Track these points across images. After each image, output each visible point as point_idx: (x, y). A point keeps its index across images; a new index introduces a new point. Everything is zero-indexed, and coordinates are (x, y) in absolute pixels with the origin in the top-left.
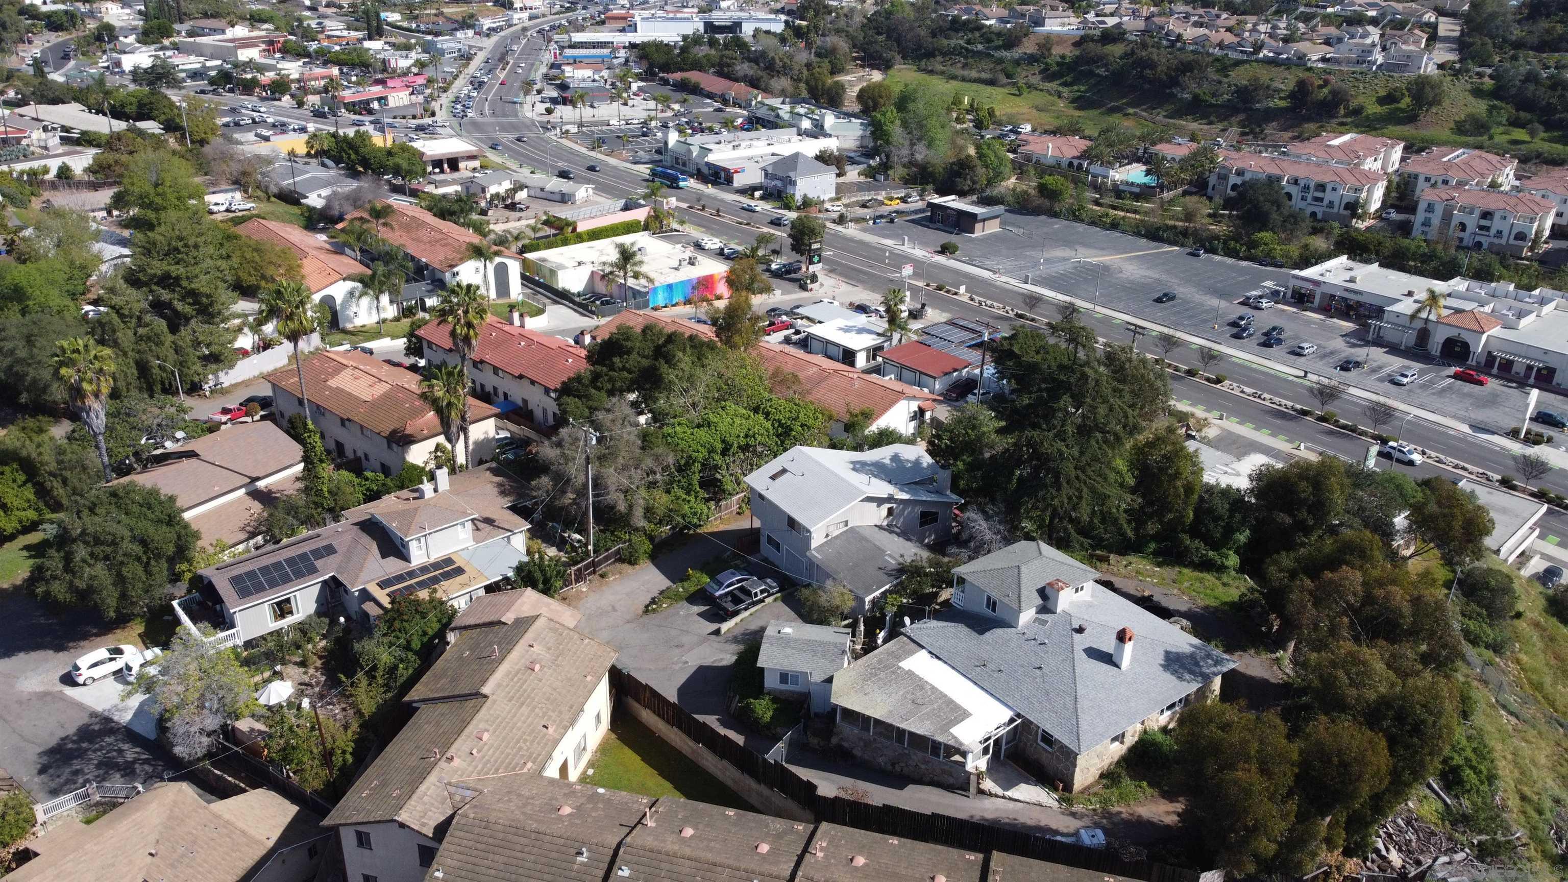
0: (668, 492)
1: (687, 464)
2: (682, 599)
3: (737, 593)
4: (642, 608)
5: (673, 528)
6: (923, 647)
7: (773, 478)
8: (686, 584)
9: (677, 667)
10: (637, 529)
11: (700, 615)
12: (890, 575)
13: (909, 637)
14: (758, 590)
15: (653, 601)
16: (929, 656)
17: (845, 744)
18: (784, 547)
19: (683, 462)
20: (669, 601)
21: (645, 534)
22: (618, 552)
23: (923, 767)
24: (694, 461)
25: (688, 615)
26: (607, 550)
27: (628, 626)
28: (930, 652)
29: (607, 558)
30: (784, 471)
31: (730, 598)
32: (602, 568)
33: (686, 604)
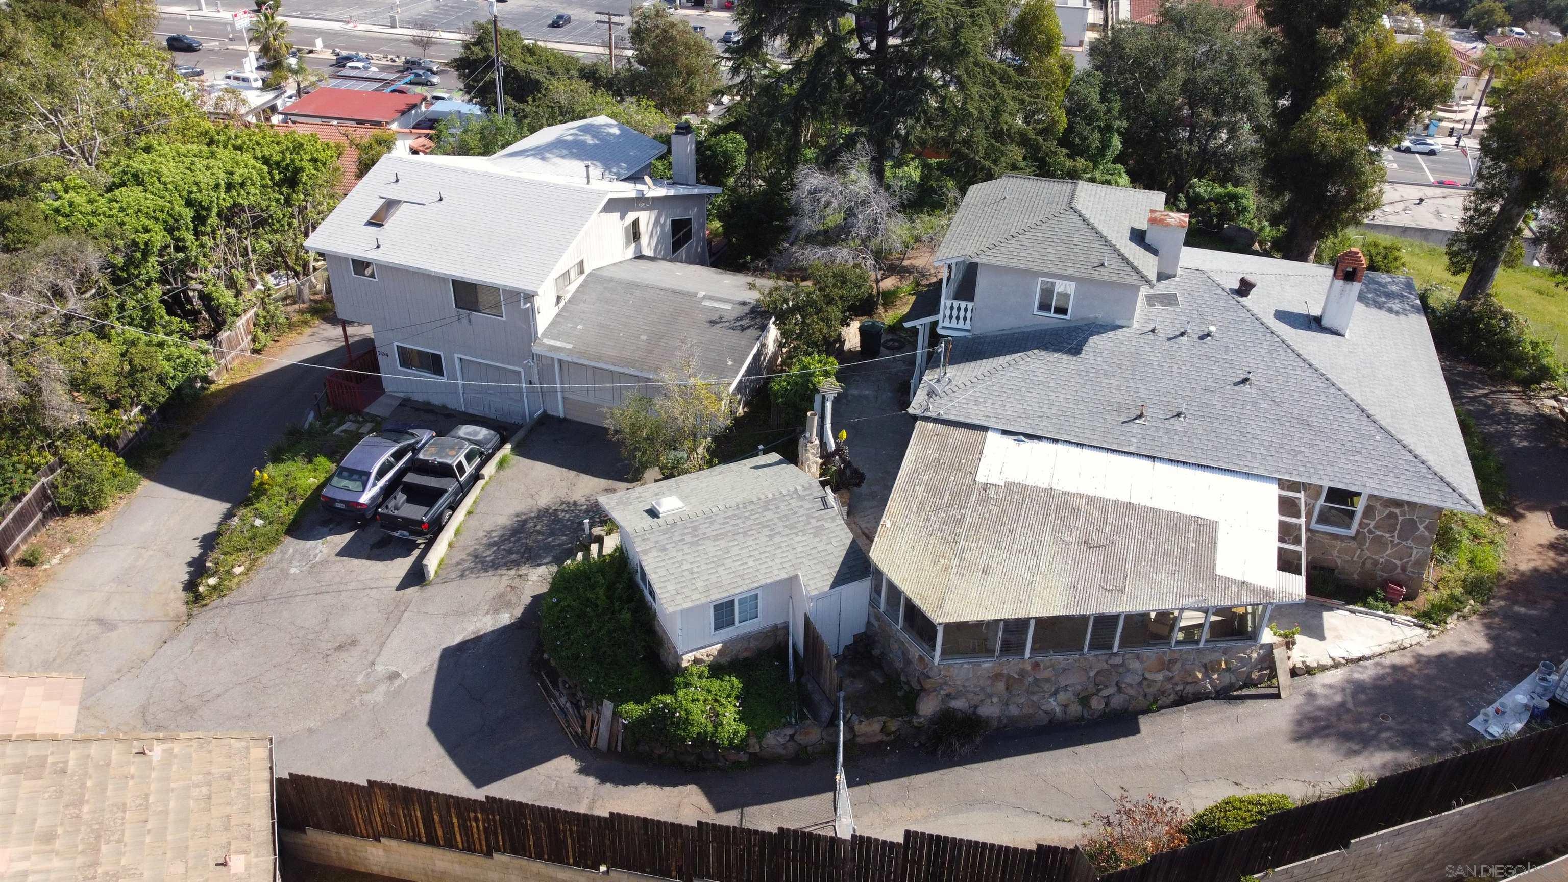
0: (102, 334)
1: (130, 262)
2: (274, 541)
3: (411, 478)
4: (177, 598)
5: (146, 410)
6: (985, 429)
7: (376, 221)
8: (263, 505)
9: (378, 695)
10: (67, 435)
11: (342, 553)
12: (743, 329)
13: (936, 420)
14: (462, 458)
15: (198, 569)
16: (1009, 441)
17: (958, 704)
18: (452, 359)
19: (119, 260)
20: (243, 557)
21: (92, 436)
22: (43, 495)
23: (1159, 677)
24: (146, 254)
25: (314, 569)
26: (16, 499)
27: (170, 649)
28: (1005, 432)
29: (21, 520)
30: (390, 205)
31: (401, 497)
32: (20, 546)
33: (292, 545)
